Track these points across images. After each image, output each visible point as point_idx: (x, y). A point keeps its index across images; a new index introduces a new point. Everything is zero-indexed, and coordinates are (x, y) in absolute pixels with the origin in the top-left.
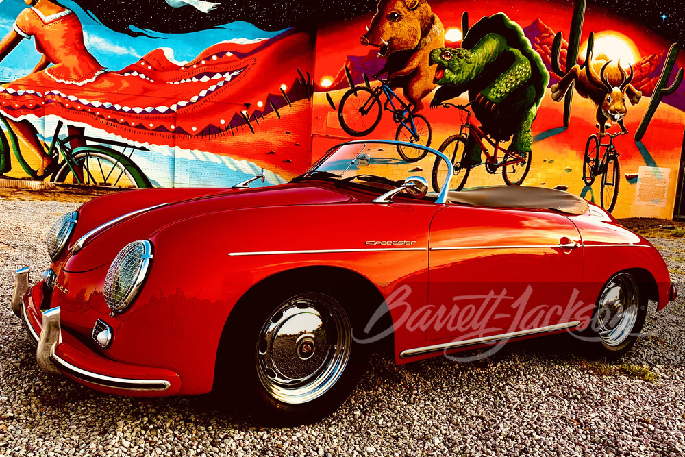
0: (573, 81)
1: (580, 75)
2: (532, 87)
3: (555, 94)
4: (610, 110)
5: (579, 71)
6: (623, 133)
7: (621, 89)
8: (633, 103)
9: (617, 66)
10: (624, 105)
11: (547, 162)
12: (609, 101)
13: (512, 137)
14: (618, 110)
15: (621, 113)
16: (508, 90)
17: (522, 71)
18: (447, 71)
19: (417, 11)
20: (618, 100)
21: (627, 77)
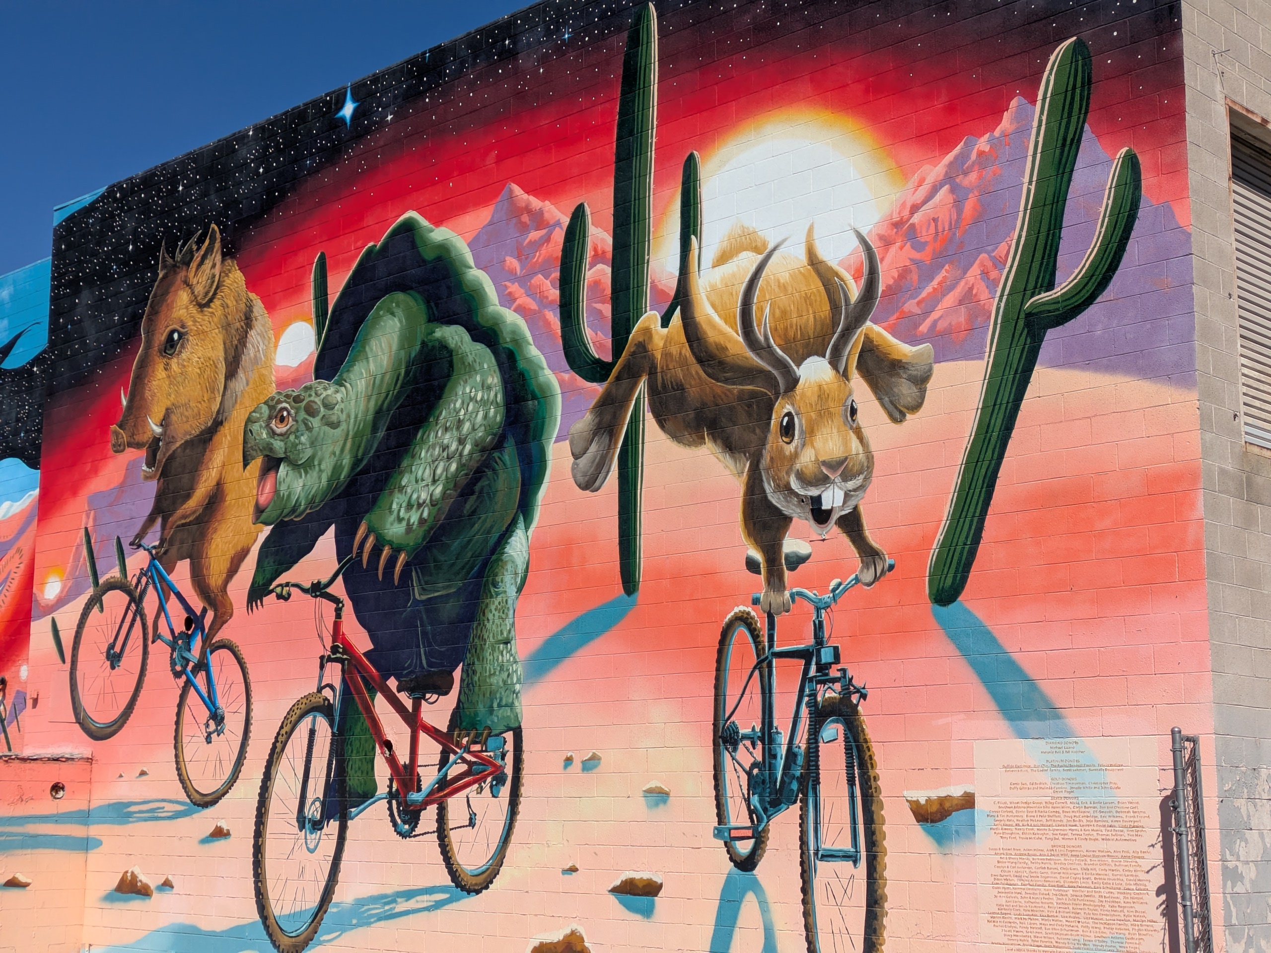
0: (642, 386)
1: (667, 355)
2: (509, 455)
3: (583, 461)
4: (800, 476)
5: (660, 333)
6: (868, 576)
7: (834, 363)
8: (897, 414)
9: (803, 258)
10: (858, 432)
11: (577, 765)
12: (788, 430)
13: (457, 674)
14: (834, 465)
15: (846, 477)
16: (438, 490)
18: (283, 469)
21: (855, 291)
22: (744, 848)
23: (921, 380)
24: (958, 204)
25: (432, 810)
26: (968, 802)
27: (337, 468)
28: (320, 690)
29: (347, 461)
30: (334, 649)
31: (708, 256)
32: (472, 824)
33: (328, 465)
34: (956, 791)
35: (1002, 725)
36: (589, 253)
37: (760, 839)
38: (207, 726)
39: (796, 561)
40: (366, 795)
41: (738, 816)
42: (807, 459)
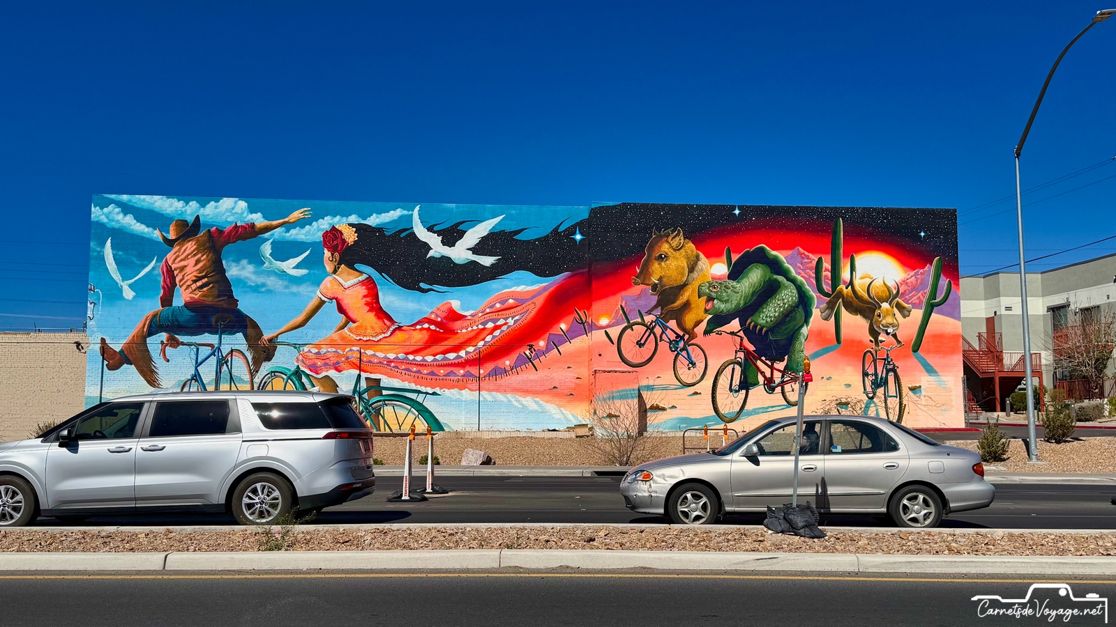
0: (840, 300)
1: (847, 295)
2: (801, 309)
3: (823, 314)
4: (882, 325)
5: (845, 291)
6: (899, 346)
7: (890, 304)
8: (904, 317)
9: (882, 283)
10: (896, 319)
11: (825, 379)
12: (879, 316)
13: (786, 357)
14: (890, 324)
15: (893, 327)
16: (777, 314)
17: (788, 296)
18: (715, 301)
19: (682, 250)
20: (888, 314)
21: (895, 292)
22: (871, 395)
23: (910, 311)
24: (917, 281)
25: (780, 388)
26: (920, 387)
27: (738, 304)
28: (736, 358)
29: (742, 302)
30: (740, 349)
31: (858, 277)
32: (793, 391)
33: (735, 303)
34: (918, 385)
35: (927, 374)
36: (824, 269)
37: (874, 394)
38: (688, 365)
39: (882, 342)
40: (756, 384)
41: (869, 389)
42: (884, 322)
